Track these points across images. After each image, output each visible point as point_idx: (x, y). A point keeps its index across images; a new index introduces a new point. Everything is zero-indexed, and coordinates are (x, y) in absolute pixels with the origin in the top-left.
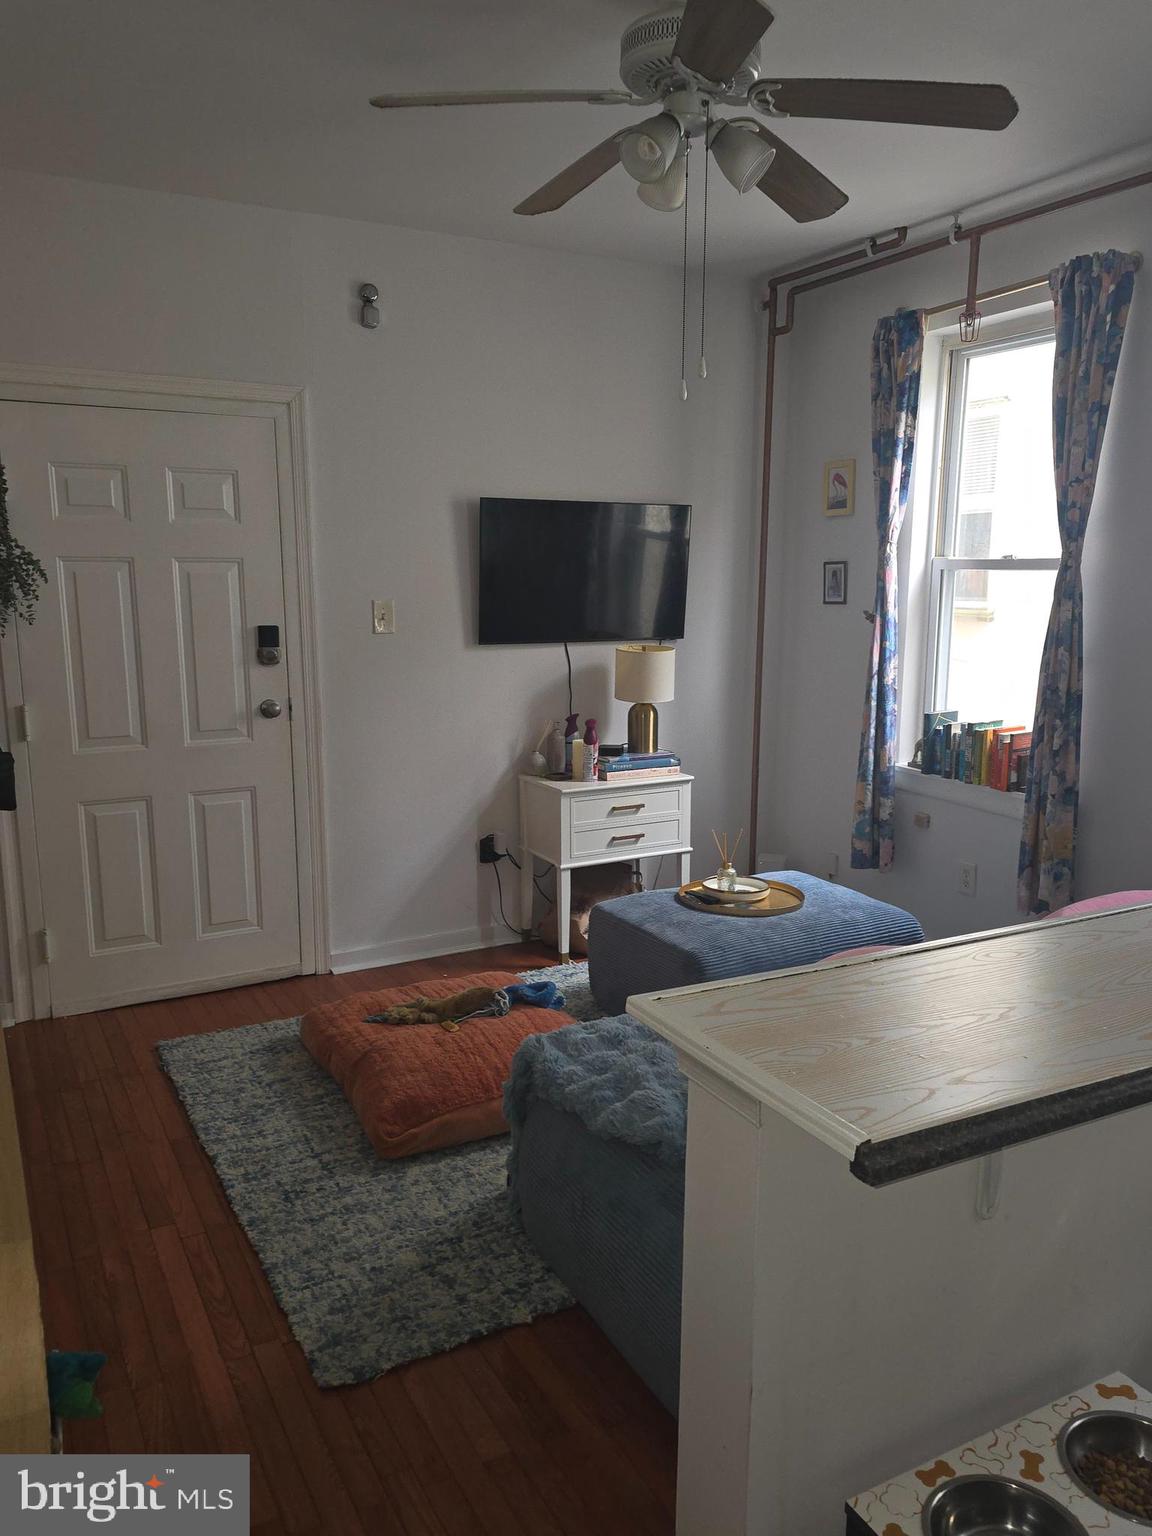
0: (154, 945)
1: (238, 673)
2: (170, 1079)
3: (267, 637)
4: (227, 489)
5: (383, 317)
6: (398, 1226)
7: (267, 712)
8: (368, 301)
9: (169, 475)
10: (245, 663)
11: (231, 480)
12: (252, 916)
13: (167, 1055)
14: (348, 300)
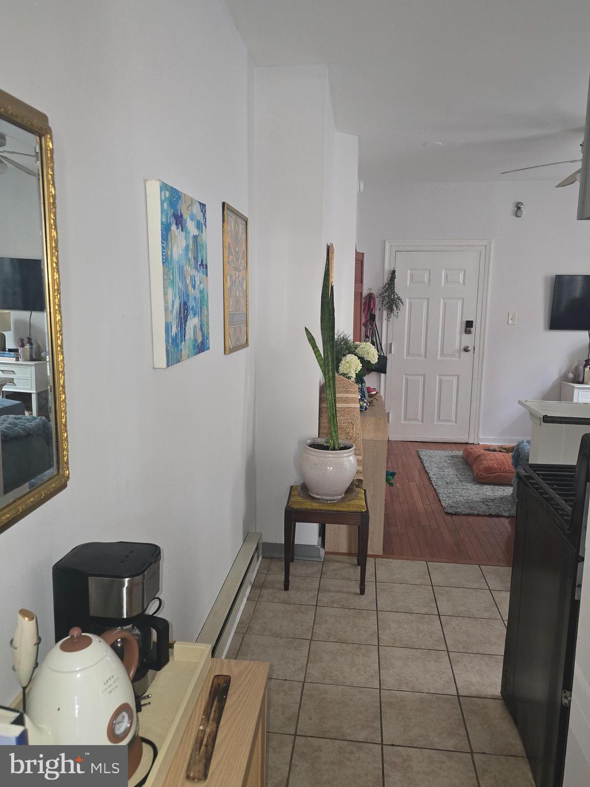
0: (421, 423)
1: (458, 337)
2: (420, 457)
3: (469, 324)
4: (461, 275)
5: (524, 213)
6: (478, 494)
7: (466, 350)
8: (519, 208)
9: (444, 271)
10: (461, 333)
11: (463, 272)
12: (453, 419)
13: (420, 452)
14: (512, 208)
